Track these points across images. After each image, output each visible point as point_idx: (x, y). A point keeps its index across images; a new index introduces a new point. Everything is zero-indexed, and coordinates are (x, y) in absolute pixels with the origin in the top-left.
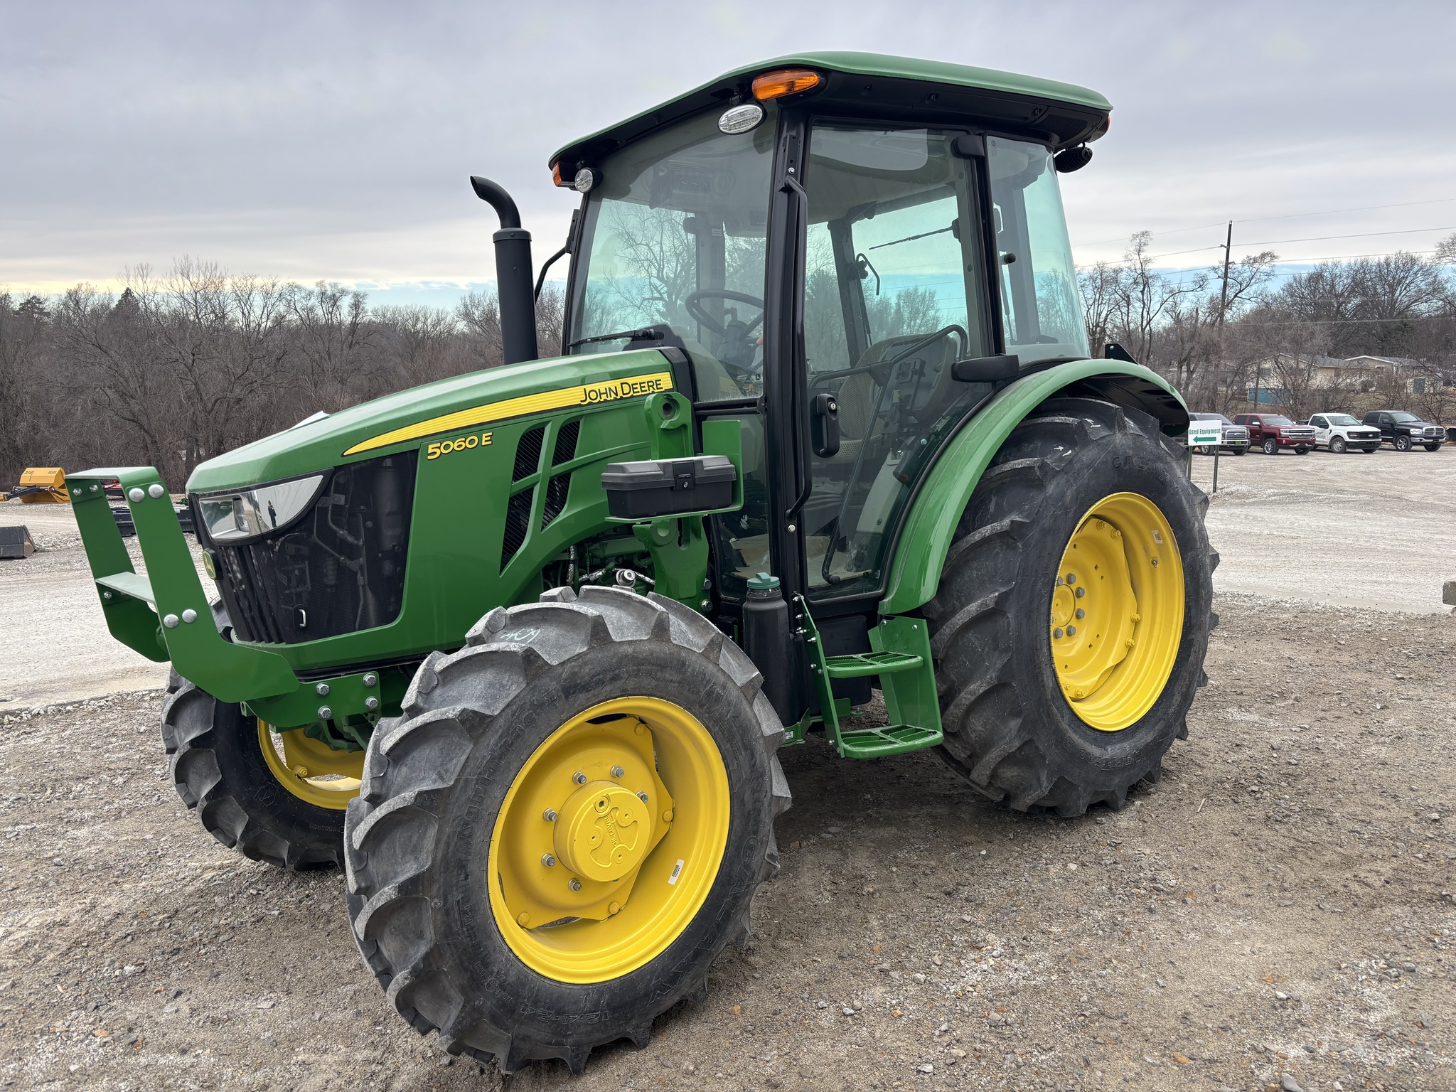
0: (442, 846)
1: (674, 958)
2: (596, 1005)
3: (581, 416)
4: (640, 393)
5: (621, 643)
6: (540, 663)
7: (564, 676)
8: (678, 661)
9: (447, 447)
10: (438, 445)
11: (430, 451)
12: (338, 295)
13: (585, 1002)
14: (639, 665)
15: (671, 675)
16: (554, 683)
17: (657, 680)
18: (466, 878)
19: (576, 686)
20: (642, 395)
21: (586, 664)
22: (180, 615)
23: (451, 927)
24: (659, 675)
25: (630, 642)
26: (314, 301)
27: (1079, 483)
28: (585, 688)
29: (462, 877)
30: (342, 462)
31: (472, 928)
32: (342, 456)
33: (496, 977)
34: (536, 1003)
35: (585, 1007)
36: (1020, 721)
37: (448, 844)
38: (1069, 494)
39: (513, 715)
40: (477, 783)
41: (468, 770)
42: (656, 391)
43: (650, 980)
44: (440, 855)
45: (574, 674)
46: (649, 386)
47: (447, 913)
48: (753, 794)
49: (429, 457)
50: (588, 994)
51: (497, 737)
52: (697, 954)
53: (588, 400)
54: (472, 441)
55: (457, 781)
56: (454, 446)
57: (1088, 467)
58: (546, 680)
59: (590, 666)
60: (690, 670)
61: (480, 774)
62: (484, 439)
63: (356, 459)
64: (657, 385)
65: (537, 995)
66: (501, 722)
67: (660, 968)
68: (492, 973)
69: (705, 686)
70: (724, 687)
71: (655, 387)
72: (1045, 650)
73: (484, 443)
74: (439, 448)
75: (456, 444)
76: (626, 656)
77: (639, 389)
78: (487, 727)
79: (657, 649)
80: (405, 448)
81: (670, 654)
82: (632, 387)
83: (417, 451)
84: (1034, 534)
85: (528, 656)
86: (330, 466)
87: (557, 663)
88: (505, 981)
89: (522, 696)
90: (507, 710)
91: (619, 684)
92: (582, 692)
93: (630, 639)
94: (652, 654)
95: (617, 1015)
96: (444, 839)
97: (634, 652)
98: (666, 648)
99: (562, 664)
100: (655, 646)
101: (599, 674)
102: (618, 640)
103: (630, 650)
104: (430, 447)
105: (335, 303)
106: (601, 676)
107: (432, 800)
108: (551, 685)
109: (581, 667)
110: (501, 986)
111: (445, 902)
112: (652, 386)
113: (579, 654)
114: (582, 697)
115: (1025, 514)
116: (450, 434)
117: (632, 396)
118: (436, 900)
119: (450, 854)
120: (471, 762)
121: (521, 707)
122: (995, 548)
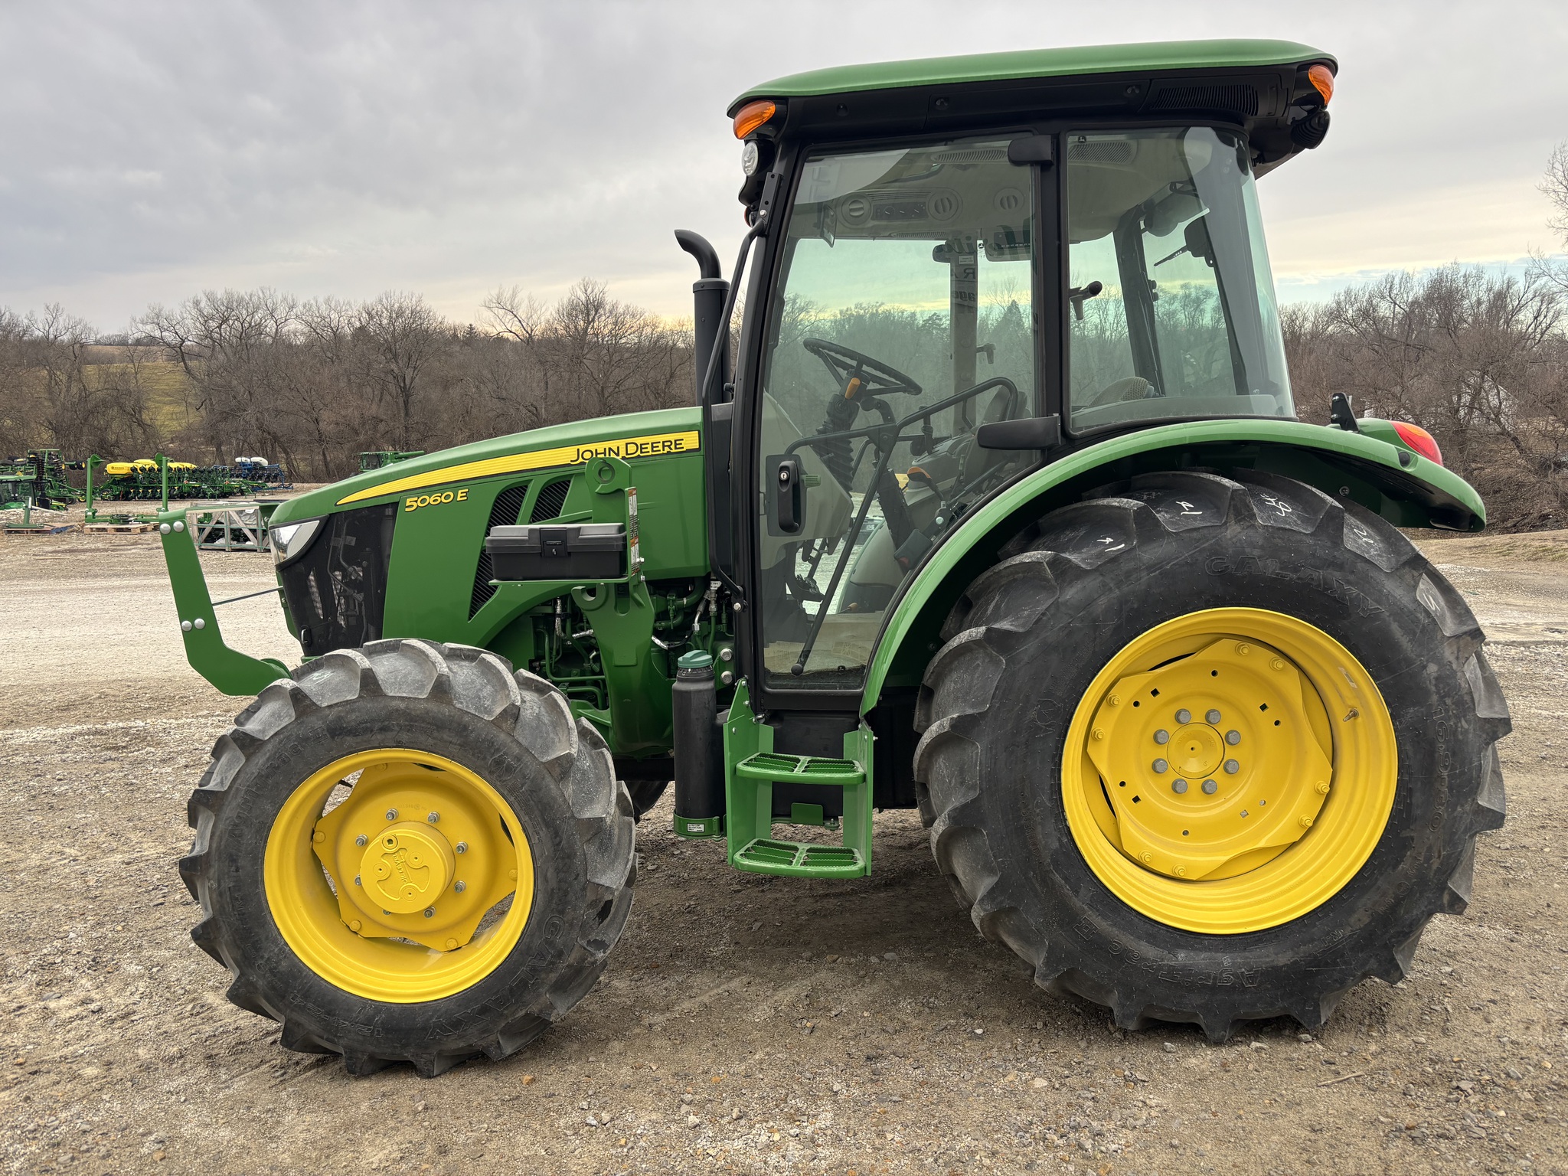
0: (216, 838)
1: (459, 1006)
2: (369, 1021)
3: (571, 475)
4: (650, 453)
5: (393, 698)
6: (308, 702)
7: (330, 717)
8: (459, 724)
9: (423, 501)
10: (416, 499)
11: (408, 504)
12: (1202, 297)
13: (359, 1013)
14: (411, 721)
15: (450, 737)
16: (320, 722)
17: (434, 738)
18: (237, 871)
19: (342, 729)
20: (652, 455)
21: (353, 711)
22: (193, 623)
23: (224, 908)
24: (436, 734)
25: (402, 698)
26: (1177, 305)
27: (1125, 589)
28: (353, 732)
29: (233, 869)
30: (334, 510)
31: (244, 914)
32: (336, 505)
33: (266, 962)
34: (306, 996)
35: (357, 1017)
36: (995, 879)
37: (221, 838)
38: (1102, 602)
39: (280, 743)
40: (246, 793)
41: (239, 781)
42: (674, 451)
43: (432, 1017)
44: (214, 845)
45: (339, 718)
46: (664, 446)
47: (221, 895)
48: (558, 873)
49: (407, 510)
50: (365, 1007)
51: (265, 759)
52: (484, 1010)
53: (581, 460)
54: (447, 497)
55: (230, 787)
56: (430, 500)
57: (1150, 568)
58: (313, 719)
59: (357, 714)
60: (473, 735)
61: (248, 786)
62: (460, 495)
63: (346, 508)
64: (676, 444)
65: (308, 991)
66: (270, 746)
67: (444, 1010)
68: (262, 957)
69: (493, 754)
70: (518, 759)
71: (673, 447)
72: (1045, 799)
73: (459, 499)
74: (416, 501)
75: (432, 499)
76: (397, 710)
77: (649, 449)
78: (258, 748)
79: (435, 709)
80: (386, 501)
81: (450, 716)
82: (642, 447)
83: (398, 503)
84: (1030, 647)
85: (296, 694)
86: (326, 513)
87: (326, 704)
88: (275, 968)
89: (289, 728)
90: (275, 738)
91: (390, 735)
92: (349, 735)
93: (405, 695)
94: (427, 713)
95: (390, 1036)
96: (218, 833)
97: (407, 708)
98: (446, 710)
99: (330, 707)
100: (433, 707)
101: (366, 722)
102: (391, 694)
103: (402, 706)
104: (408, 500)
105: (1198, 306)
106: (369, 725)
107: (208, 799)
108: (315, 723)
109: (347, 713)
110: (271, 971)
111: (219, 885)
112: (669, 446)
113: (347, 701)
114: (350, 740)
115: (1021, 621)
116: (427, 489)
117: (639, 456)
118: (212, 882)
119: (222, 847)
120: (242, 775)
121: (288, 738)
122: (977, 659)
